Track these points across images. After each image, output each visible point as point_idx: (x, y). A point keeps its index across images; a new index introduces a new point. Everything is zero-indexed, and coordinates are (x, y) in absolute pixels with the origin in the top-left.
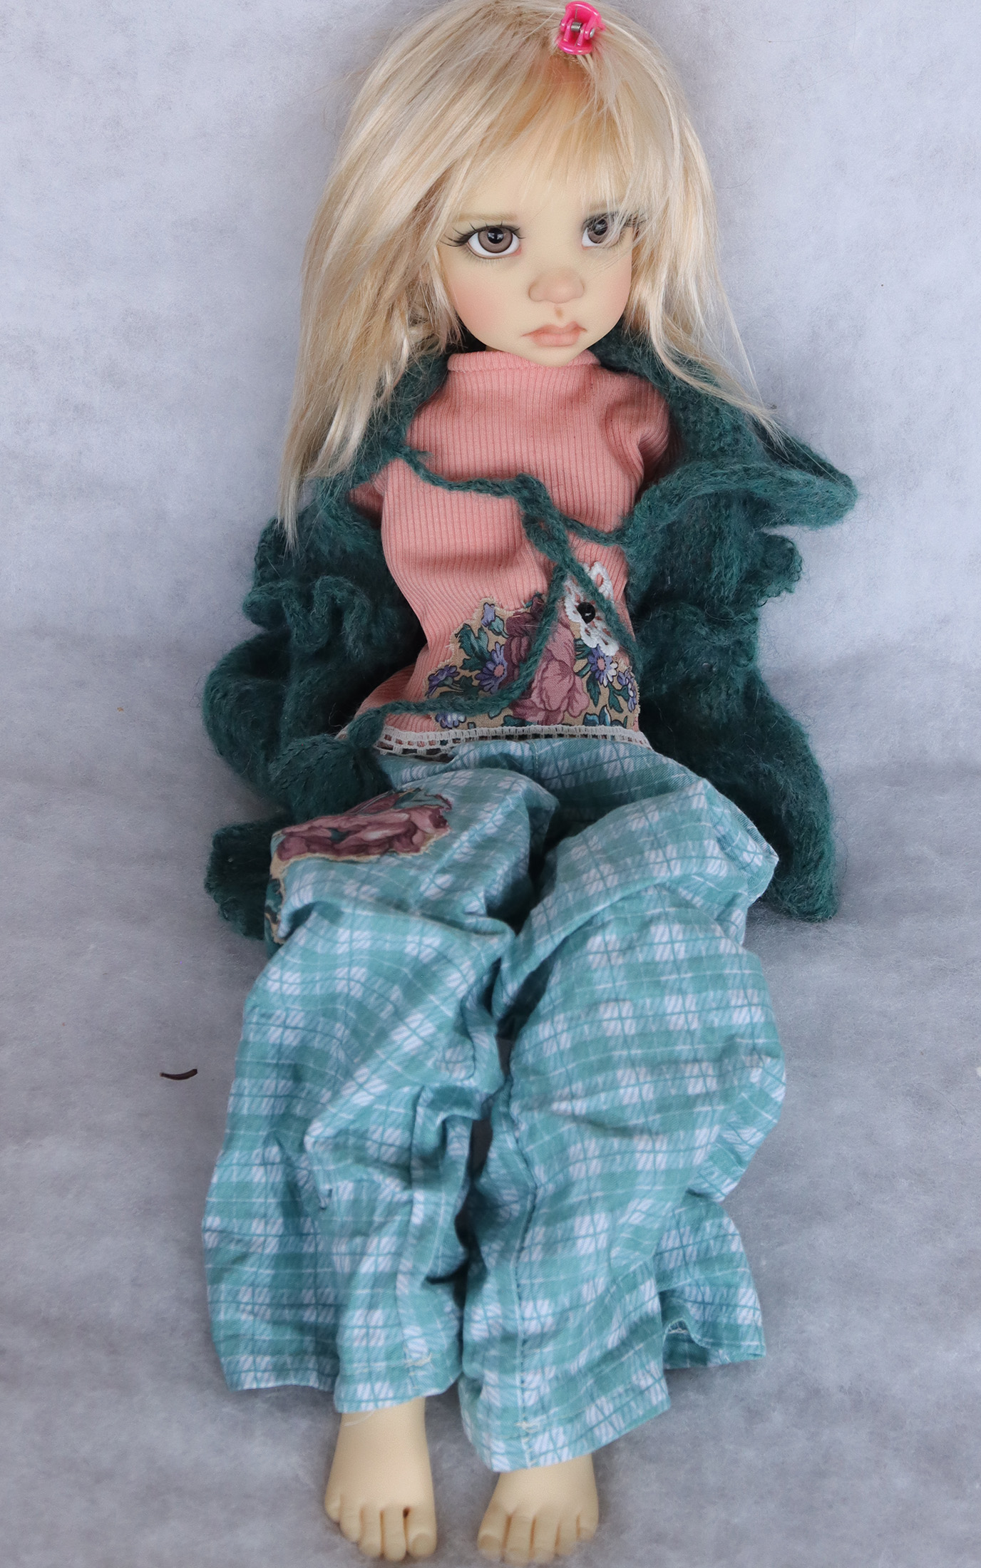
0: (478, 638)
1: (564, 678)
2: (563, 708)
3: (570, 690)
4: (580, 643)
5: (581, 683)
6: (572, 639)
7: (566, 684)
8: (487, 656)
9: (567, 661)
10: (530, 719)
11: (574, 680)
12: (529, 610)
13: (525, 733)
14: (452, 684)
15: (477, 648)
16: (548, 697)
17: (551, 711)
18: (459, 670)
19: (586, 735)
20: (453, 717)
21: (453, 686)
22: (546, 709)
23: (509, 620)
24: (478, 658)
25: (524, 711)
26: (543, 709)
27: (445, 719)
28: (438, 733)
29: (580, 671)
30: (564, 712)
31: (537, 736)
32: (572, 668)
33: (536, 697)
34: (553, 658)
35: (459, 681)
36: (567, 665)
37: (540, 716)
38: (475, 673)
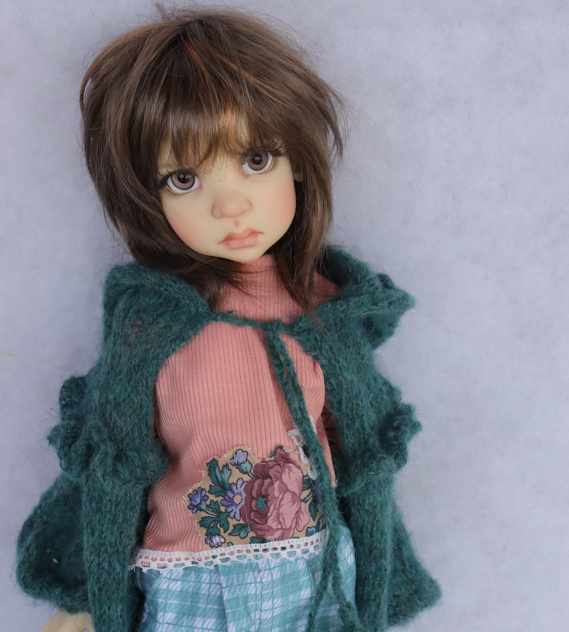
0: (222, 472)
1: (294, 504)
2: (293, 527)
3: (297, 512)
4: (307, 478)
5: (305, 507)
6: (301, 476)
7: (295, 508)
8: (227, 486)
9: (297, 491)
10: (268, 538)
11: (300, 505)
12: (273, 459)
13: (267, 548)
14: (207, 509)
15: (220, 479)
16: (284, 519)
17: (286, 529)
18: (207, 494)
19: (307, 543)
20: (216, 540)
21: (208, 511)
22: (282, 528)
23: (257, 465)
24: (220, 486)
25: (263, 533)
26: (280, 529)
27: (212, 541)
28: (210, 551)
29: (305, 498)
30: (294, 529)
31: (275, 549)
32: (300, 497)
33: (271, 523)
34: (288, 490)
35: (210, 505)
36: (296, 495)
37: (277, 534)
38: (220, 499)
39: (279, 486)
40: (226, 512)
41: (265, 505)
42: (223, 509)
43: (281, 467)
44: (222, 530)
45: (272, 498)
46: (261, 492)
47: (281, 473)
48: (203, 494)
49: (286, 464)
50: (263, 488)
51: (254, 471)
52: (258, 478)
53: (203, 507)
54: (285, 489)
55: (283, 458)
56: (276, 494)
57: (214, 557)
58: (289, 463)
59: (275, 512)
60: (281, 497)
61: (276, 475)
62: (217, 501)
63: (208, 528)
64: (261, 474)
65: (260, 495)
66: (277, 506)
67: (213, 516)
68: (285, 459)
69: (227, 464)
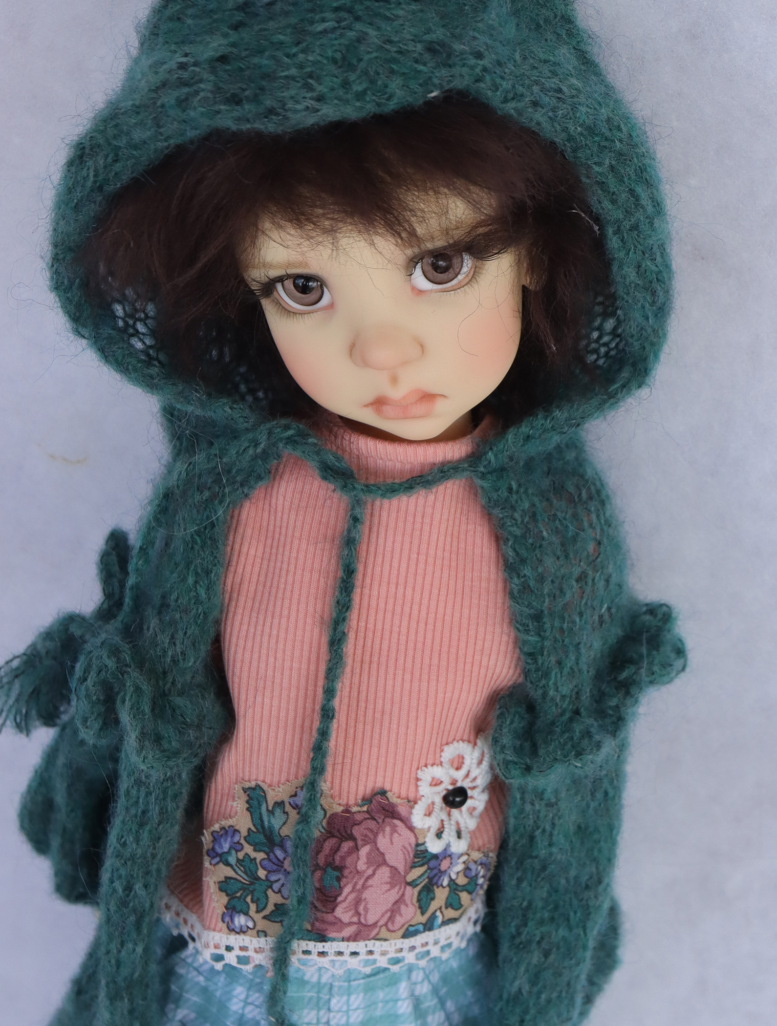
0: (271, 812)
1: (391, 887)
2: (381, 923)
3: (396, 902)
4: (422, 848)
5: (412, 894)
6: (414, 843)
7: (394, 895)
8: (277, 840)
9: (401, 868)
10: (332, 935)
11: (404, 891)
12: (365, 808)
13: (325, 950)
14: (236, 865)
15: (266, 823)
16: (366, 910)
17: (365, 926)
18: (243, 841)
19: (402, 949)
20: (240, 920)
21: (237, 869)
22: (360, 923)
23: (334, 815)
24: (265, 836)
25: (324, 926)
26: (355, 923)
27: (232, 920)
28: (224, 936)
29: (414, 881)
30: (381, 926)
31: (340, 953)
32: (405, 877)
33: (342, 912)
34: (385, 863)
35: (243, 861)
36: (399, 873)
37: (348, 931)
38: (260, 856)
39: (369, 854)
40: (267, 879)
41: (336, 883)
42: (262, 873)
43: (378, 823)
44: (253, 907)
45: (351, 872)
46: (333, 860)
47: (377, 833)
48: (236, 839)
49: (388, 820)
50: (339, 854)
51: (328, 823)
52: (333, 836)
53: (232, 860)
54: (379, 860)
55: (384, 809)
56: (361, 865)
57: (229, 949)
58: (393, 817)
59: (353, 895)
60: (370, 872)
61: (366, 836)
62: (255, 859)
63: (231, 896)
64: (339, 831)
65: (330, 864)
66: (358, 887)
67: (244, 881)
68: (388, 811)
69: (283, 802)
